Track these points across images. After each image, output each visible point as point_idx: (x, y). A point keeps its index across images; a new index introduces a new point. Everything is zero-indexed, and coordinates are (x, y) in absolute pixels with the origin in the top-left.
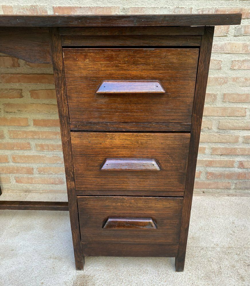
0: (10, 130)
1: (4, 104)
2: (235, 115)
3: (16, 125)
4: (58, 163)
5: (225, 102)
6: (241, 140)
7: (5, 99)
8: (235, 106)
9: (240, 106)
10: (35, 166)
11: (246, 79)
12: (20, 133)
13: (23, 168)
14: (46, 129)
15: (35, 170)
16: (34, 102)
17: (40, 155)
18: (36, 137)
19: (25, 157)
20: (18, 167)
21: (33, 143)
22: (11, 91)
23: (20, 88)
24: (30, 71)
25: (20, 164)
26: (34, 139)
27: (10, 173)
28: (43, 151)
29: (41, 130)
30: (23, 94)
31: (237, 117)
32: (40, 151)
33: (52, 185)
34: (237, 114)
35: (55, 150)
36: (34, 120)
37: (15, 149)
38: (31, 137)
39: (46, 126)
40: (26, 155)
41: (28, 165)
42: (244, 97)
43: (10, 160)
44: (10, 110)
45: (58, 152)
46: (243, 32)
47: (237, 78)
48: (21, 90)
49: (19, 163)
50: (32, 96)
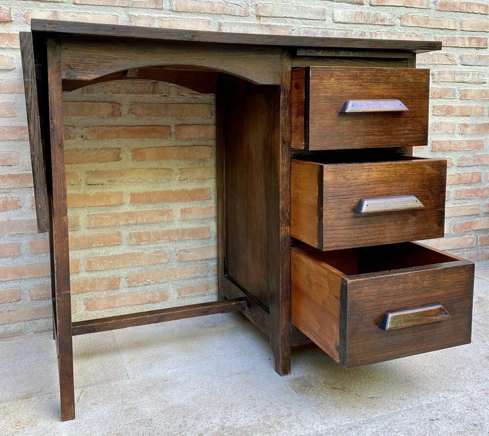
0: (91, 213)
1: (87, 172)
3: (103, 204)
4: (162, 263)
7: (91, 165)
10: (123, 273)
12: (107, 217)
13: (104, 279)
14: (149, 207)
15: (123, 280)
16: (137, 167)
17: (134, 253)
18: (132, 221)
19: (109, 258)
20: (94, 279)
21: (125, 233)
22: (103, 151)
23: (119, 146)
24: (136, 122)
25: (99, 273)
26: (128, 225)
27: (78, 293)
28: (140, 245)
29: (141, 210)
30: (121, 156)
32: (134, 245)
33: (148, 305)
35: (159, 240)
36: (133, 195)
37: (94, 246)
38: (124, 222)
39: (149, 202)
40: (111, 254)
41: (112, 273)
43: (82, 268)
44: (98, 181)
45: (164, 243)
48: (120, 149)
49: (97, 271)
50: (134, 157)
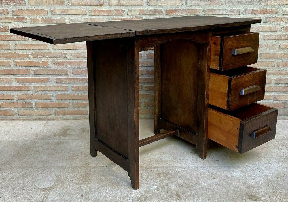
2: (268, 66)
5: (262, 58)
6: (273, 81)
8: (268, 60)
9: (271, 60)
11: (272, 45)
17: (147, 94)
31: (270, 67)
32: (147, 91)
34: (269, 65)
42: (272, 56)
46: (268, 21)
47: (267, 45)
